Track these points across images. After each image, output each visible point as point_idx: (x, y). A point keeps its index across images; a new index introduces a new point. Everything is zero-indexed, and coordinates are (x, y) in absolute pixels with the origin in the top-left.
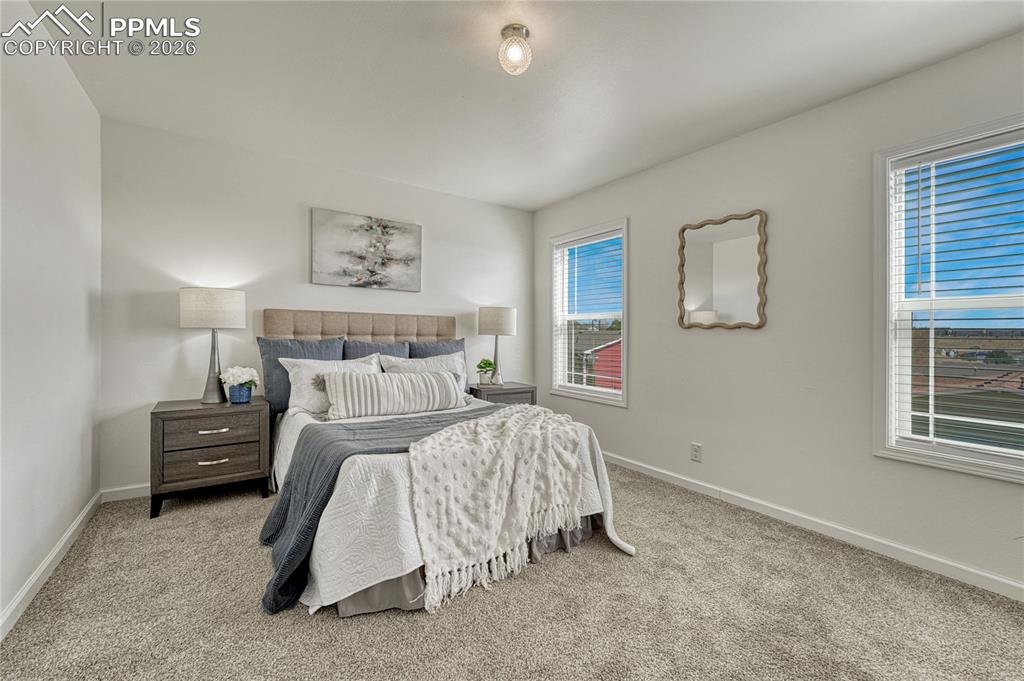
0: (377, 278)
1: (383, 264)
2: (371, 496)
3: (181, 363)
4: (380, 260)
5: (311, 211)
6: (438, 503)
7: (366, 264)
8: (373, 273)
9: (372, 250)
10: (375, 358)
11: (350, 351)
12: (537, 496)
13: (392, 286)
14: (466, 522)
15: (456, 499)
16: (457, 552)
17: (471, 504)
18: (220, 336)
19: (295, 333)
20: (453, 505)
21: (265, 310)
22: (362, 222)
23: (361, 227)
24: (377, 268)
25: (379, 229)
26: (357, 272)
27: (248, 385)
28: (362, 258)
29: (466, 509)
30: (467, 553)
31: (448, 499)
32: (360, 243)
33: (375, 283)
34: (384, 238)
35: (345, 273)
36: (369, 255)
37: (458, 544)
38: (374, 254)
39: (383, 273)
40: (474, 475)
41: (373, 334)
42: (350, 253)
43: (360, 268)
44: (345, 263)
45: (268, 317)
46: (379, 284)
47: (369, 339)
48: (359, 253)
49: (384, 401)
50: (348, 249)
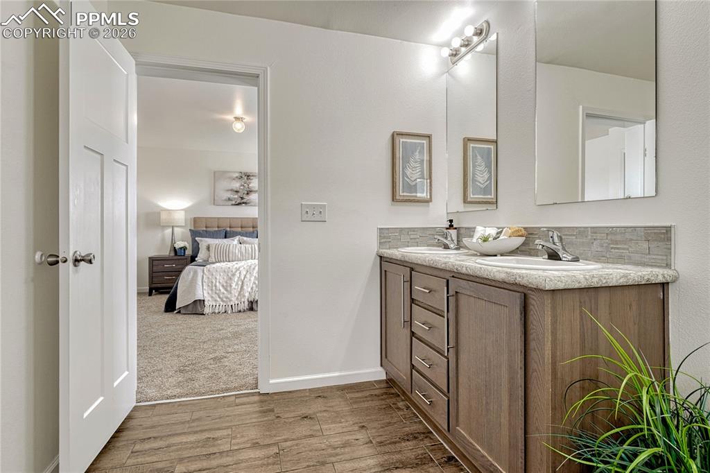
0: (244, 201)
1: (248, 194)
2: (190, 277)
3: (163, 240)
4: (246, 192)
5: (215, 173)
6: (212, 282)
7: (239, 194)
8: (242, 198)
9: (242, 187)
10: (237, 238)
11: (228, 235)
12: (254, 286)
13: (252, 204)
14: (222, 290)
15: (219, 282)
16: (218, 299)
17: (225, 284)
18: (176, 229)
19: (206, 227)
20: (218, 284)
21: (195, 218)
22: (237, 175)
23: (237, 177)
24: (245, 196)
25: (246, 178)
26: (235, 198)
27: (184, 249)
28: (237, 192)
29: (223, 286)
30: (223, 301)
31: (216, 282)
32: (236, 185)
33: (243, 203)
34: (248, 181)
35: (229, 199)
36: (241, 191)
37: (219, 297)
38: (243, 189)
39: (247, 198)
40: (228, 275)
41: (242, 227)
42: (232, 190)
43: (236, 196)
44: (229, 195)
45: (195, 220)
46: (245, 203)
47: (240, 229)
48: (235, 190)
49: (231, 255)
50: (230, 188)
